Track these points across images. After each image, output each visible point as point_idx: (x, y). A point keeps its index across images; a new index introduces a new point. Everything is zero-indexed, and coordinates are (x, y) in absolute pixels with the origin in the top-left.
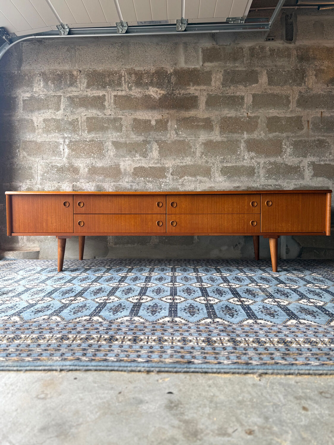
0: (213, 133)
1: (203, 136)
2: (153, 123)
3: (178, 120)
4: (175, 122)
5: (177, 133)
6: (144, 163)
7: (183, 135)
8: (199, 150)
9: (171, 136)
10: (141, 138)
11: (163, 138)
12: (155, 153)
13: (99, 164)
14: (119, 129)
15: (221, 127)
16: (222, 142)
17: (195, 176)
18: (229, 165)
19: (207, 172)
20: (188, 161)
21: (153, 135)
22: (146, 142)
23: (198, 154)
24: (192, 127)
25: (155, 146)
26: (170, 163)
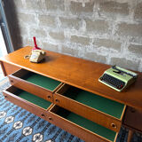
0: (127, 17)
1: (119, 19)
2: (84, 5)
3: (101, 4)
4: (98, 5)
5: (99, 15)
6: (77, 34)
7: (104, 16)
8: (114, 29)
9: (95, 16)
10: (75, 16)
11: (90, 17)
12: (84, 28)
13: (54, 31)
14: (63, 9)
15: (136, 13)
16: (135, 25)
17: (108, 47)
18: (137, 44)
19: (118, 46)
20: (105, 36)
21: (83, 14)
22: (79, 19)
23: (113, 32)
24: (111, 11)
25: (84, 23)
26: (92, 36)
